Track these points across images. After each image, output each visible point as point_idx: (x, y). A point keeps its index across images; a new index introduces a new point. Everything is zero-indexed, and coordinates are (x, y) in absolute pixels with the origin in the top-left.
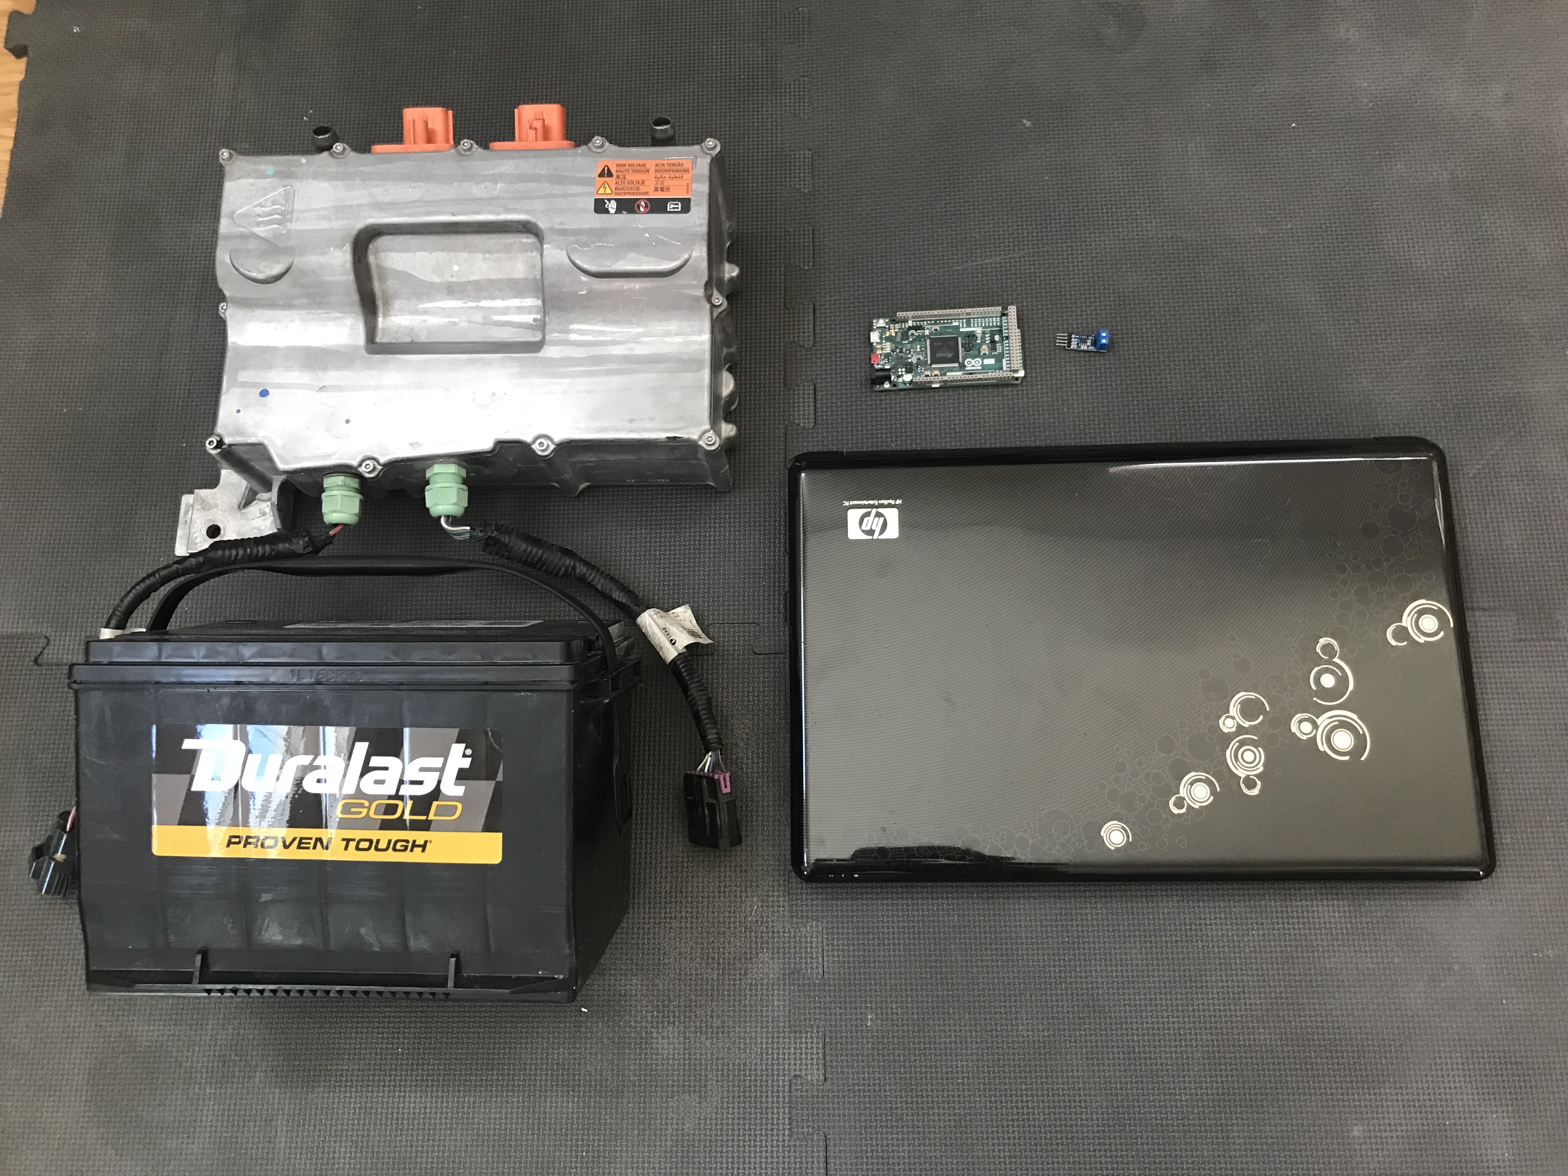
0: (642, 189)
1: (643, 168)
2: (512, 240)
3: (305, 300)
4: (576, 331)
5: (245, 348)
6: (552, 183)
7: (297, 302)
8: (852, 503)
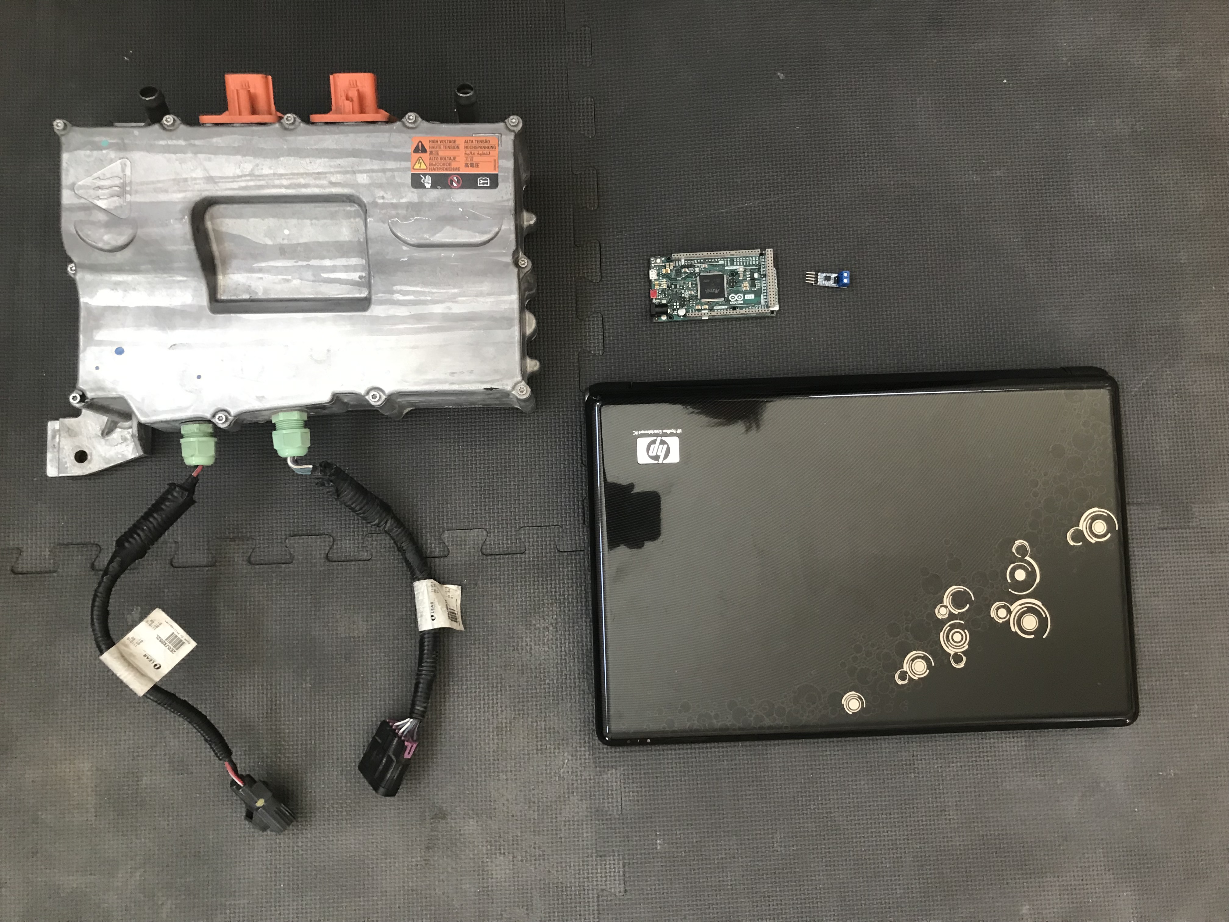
0: (454, 165)
1: (453, 145)
2: (337, 208)
3: (150, 266)
4: (399, 292)
5: (97, 308)
6: (371, 159)
7: (143, 267)
8: (640, 432)
